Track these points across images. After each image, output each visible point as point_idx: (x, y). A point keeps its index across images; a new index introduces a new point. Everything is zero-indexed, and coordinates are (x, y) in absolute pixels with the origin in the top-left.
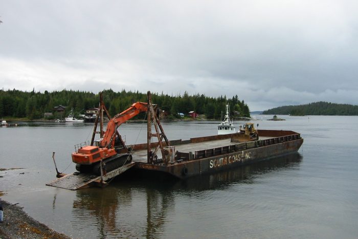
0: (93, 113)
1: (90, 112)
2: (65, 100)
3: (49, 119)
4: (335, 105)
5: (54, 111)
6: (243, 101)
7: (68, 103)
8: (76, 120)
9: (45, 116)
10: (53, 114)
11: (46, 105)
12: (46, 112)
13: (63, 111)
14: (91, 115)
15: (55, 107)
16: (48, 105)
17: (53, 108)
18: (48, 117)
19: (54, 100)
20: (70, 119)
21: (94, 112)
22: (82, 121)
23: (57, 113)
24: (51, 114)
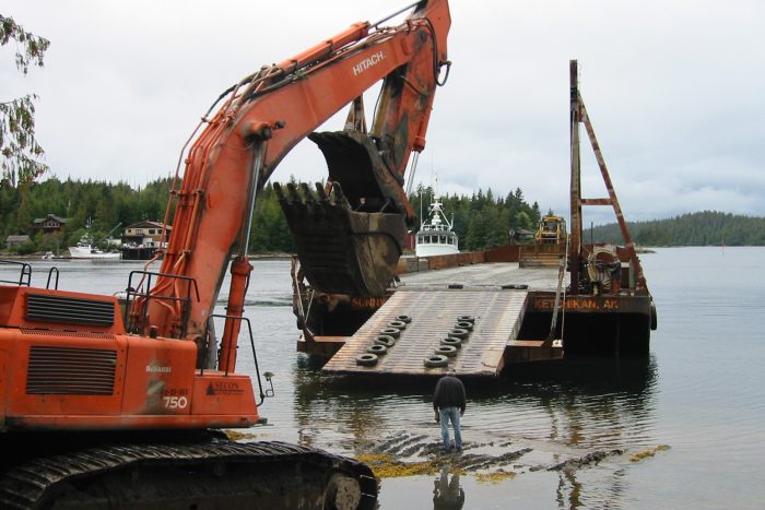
0: (144, 236)
1: (134, 232)
2: (61, 201)
3: (22, 253)
4: (741, 219)
5: (34, 231)
6: (536, 206)
7: (68, 209)
8: (100, 255)
9: (9, 245)
10: (32, 238)
11: (12, 215)
12: (13, 234)
13: (58, 229)
14: (139, 239)
15: (37, 220)
16: (16, 214)
17: (32, 223)
18: (19, 246)
19: (31, 202)
20: (84, 251)
21: (146, 231)
22: (118, 255)
23: (43, 237)
24: (25, 238)
